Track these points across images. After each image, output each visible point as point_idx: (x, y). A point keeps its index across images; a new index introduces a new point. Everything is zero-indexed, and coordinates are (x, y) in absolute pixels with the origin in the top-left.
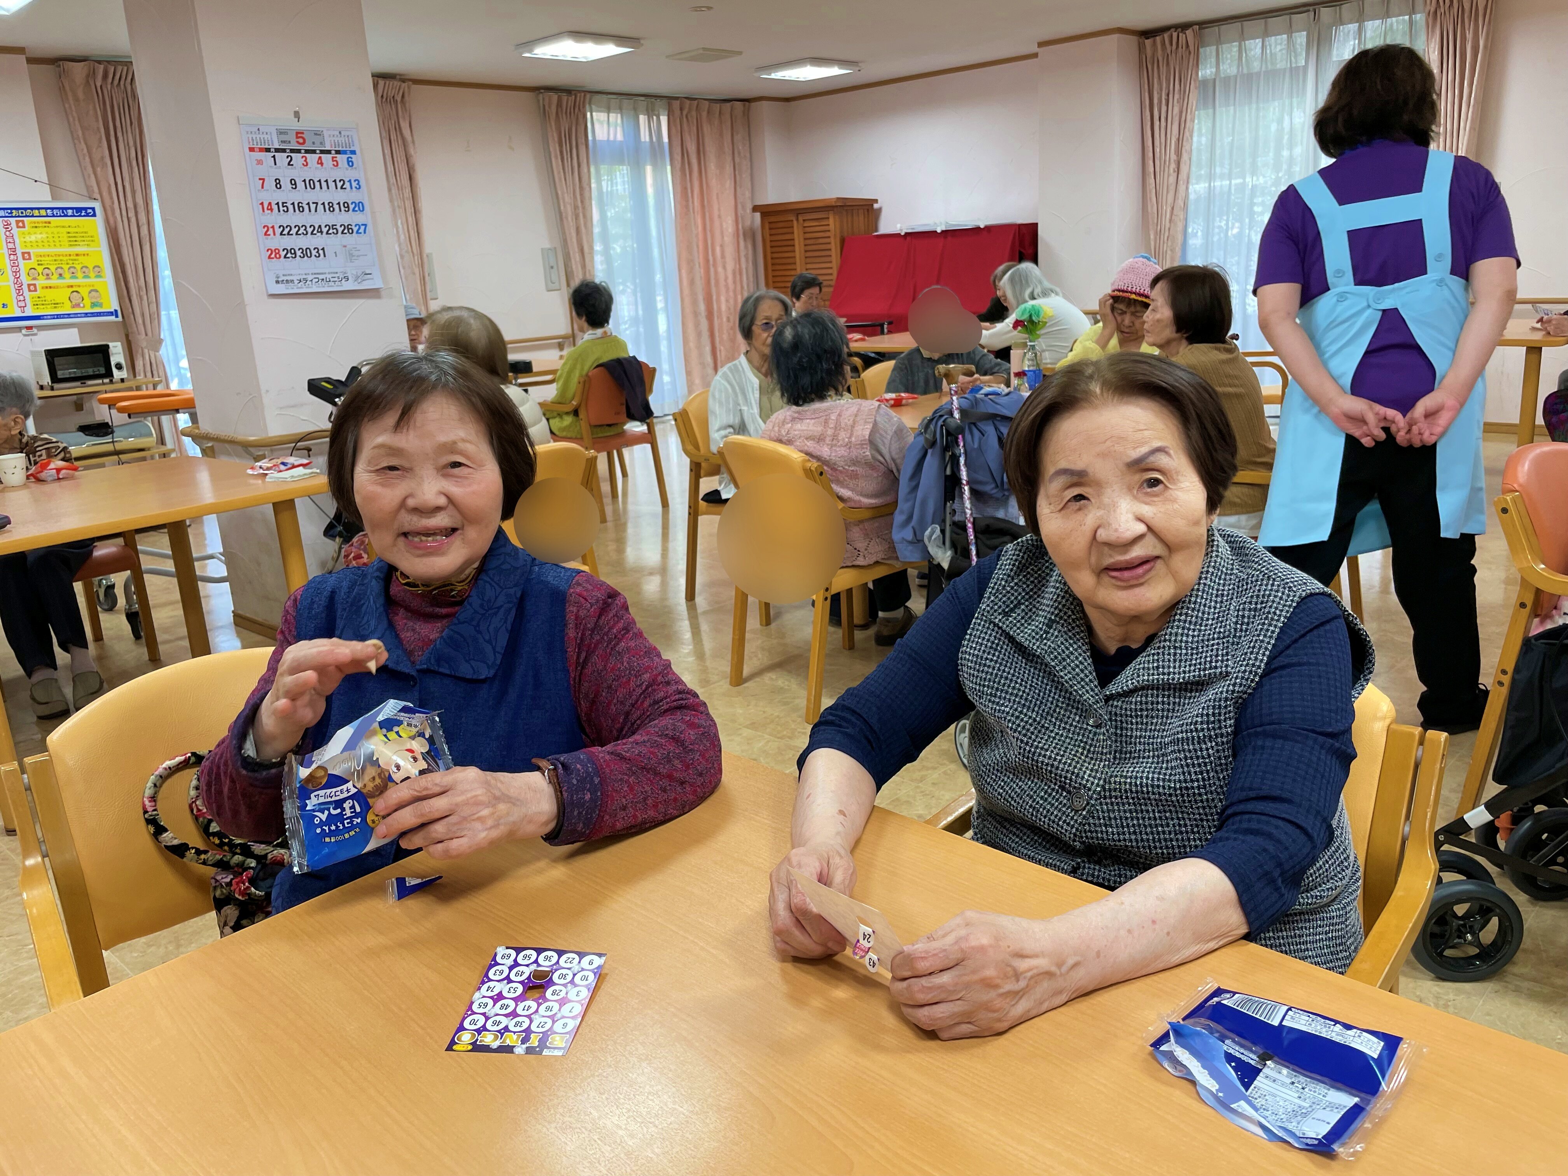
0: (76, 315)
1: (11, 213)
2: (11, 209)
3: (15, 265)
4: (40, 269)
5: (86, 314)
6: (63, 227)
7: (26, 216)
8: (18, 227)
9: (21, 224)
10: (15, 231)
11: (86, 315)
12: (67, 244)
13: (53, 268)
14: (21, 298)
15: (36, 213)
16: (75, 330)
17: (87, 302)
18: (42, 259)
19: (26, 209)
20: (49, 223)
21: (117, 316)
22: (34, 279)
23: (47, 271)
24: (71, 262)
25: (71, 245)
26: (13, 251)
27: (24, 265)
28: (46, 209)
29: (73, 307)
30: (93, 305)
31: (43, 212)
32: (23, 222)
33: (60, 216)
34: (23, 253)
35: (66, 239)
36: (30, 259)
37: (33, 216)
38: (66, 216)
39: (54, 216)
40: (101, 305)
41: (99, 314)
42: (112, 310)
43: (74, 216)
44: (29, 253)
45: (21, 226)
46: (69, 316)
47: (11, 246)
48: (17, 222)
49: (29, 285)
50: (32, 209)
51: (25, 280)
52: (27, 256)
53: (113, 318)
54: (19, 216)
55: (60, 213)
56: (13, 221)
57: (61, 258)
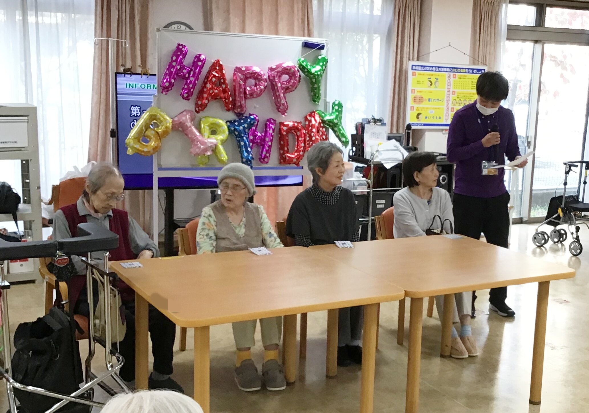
1: (452, 70)
2: (452, 68)
3: (448, 97)
4: (457, 100)
6: (471, 79)
7: (458, 72)
8: (453, 78)
9: (455, 76)
10: (452, 79)
12: (470, 87)
13: (462, 100)
14: (447, 115)
15: (462, 71)
18: (460, 95)
19: (458, 68)
20: (466, 76)
22: (454, 105)
23: (460, 102)
24: (470, 97)
25: (472, 89)
26: (449, 90)
27: (452, 97)
28: (466, 69)
31: (464, 70)
32: (455, 75)
33: (471, 73)
34: (453, 91)
35: (471, 85)
36: (455, 94)
37: (460, 72)
38: (473, 73)
39: (468, 73)
43: (476, 73)
44: (455, 92)
45: (454, 77)
47: (449, 87)
48: (454, 75)
49: (452, 108)
50: (460, 68)
51: (451, 106)
52: (454, 93)
54: (455, 72)
55: (470, 71)
56: (452, 74)
57: (467, 95)
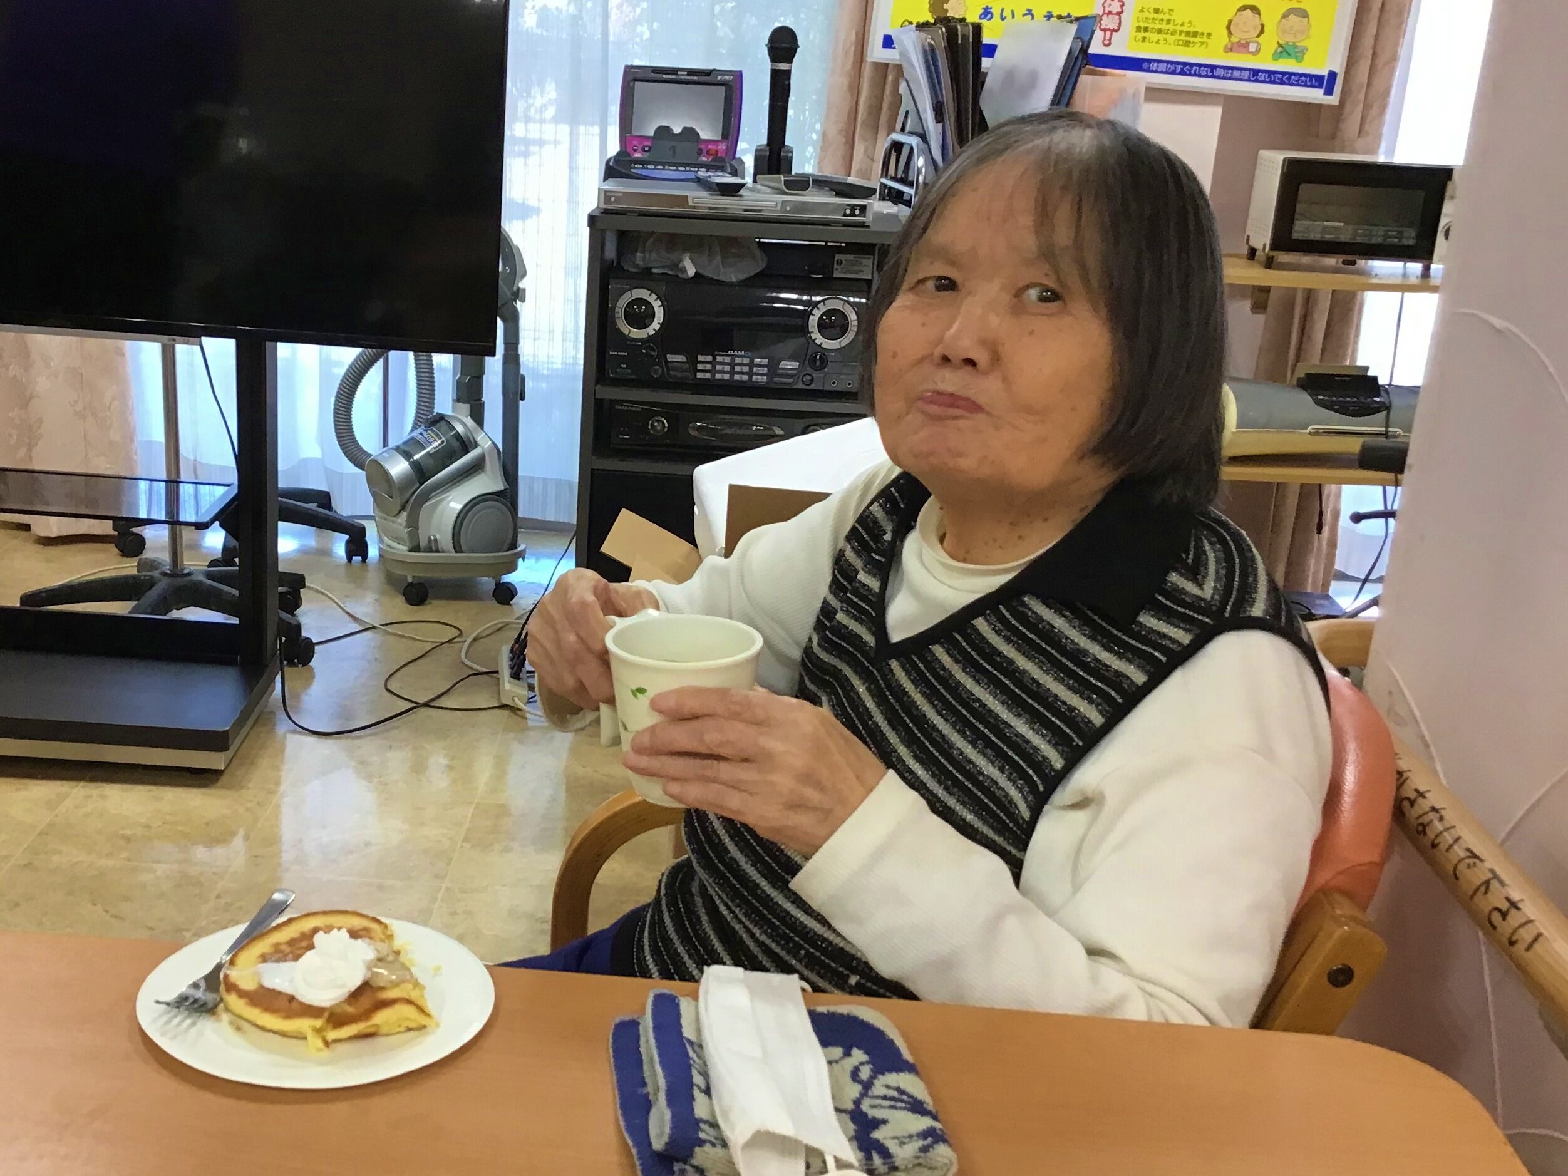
0: (1229, 73)
5: (1256, 72)
11: (1255, 75)
14: (1115, 6)
16: (1214, 114)
17: (1269, 42)
21: (1329, 92)
29: (1230, 49)
30: (1283, 51)
40: (1298, 53)
41: (1286, 78)
42: (1325, 73)
46: (1212, 71)
53: (1315, 95)
